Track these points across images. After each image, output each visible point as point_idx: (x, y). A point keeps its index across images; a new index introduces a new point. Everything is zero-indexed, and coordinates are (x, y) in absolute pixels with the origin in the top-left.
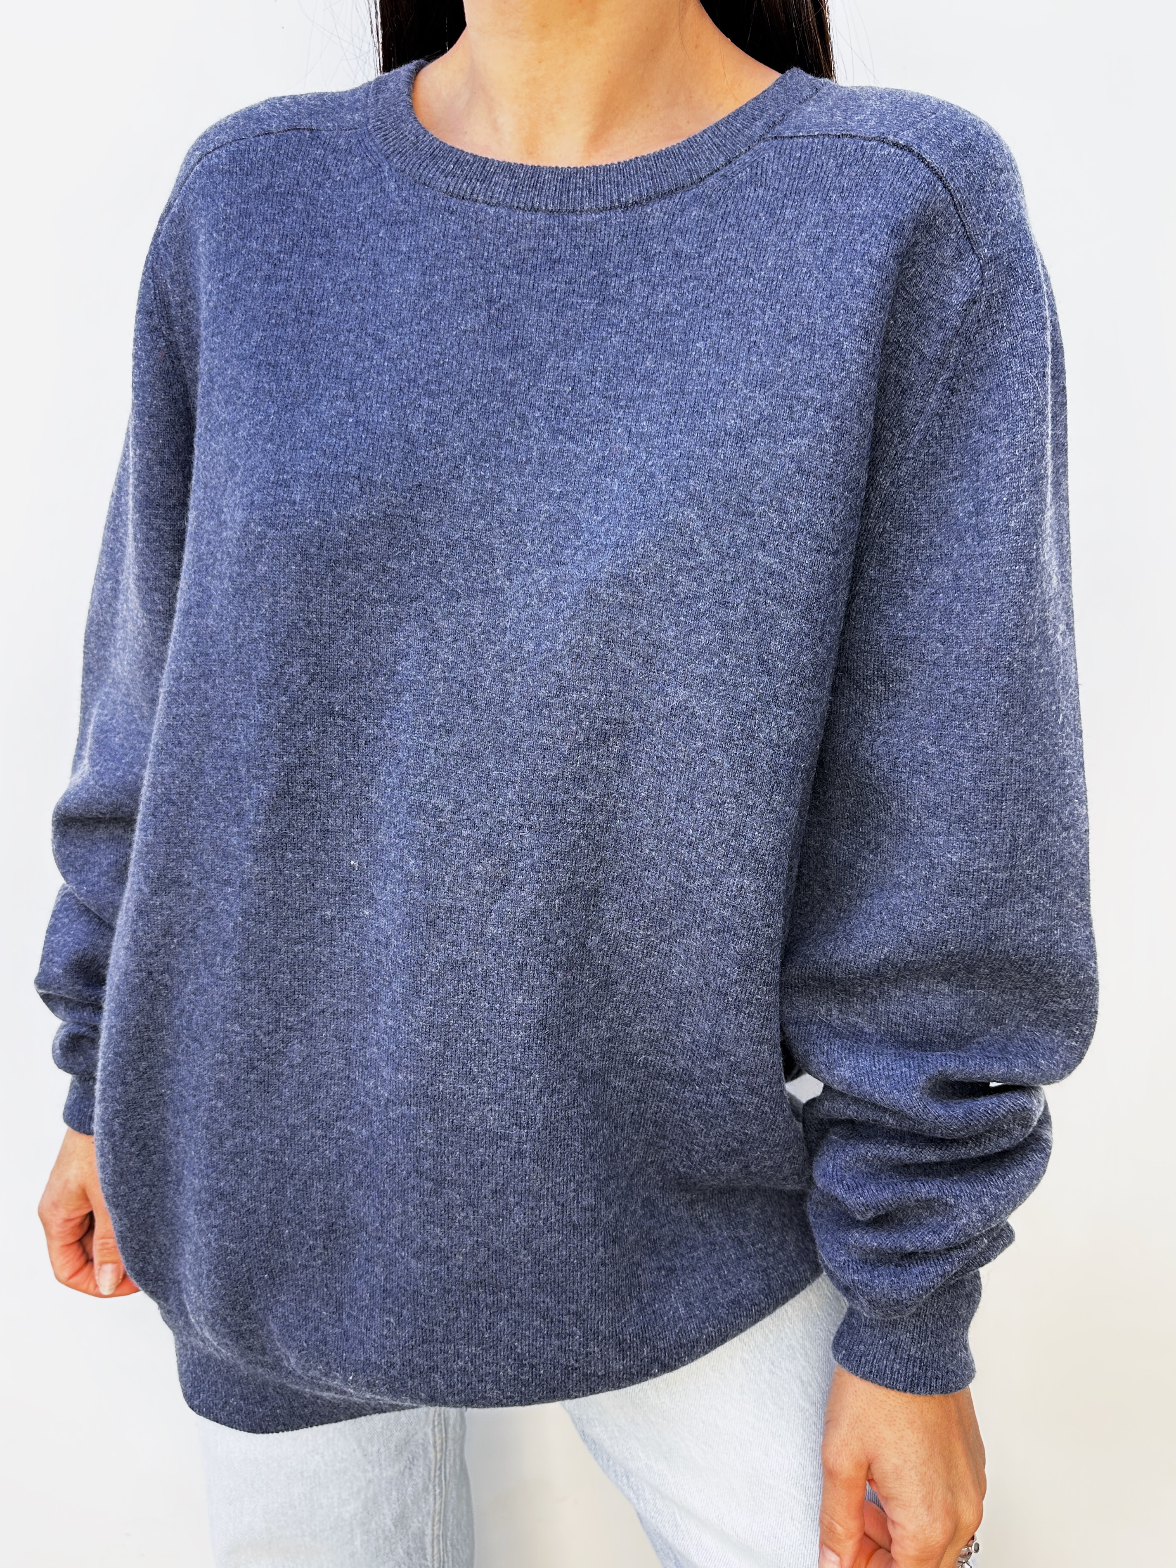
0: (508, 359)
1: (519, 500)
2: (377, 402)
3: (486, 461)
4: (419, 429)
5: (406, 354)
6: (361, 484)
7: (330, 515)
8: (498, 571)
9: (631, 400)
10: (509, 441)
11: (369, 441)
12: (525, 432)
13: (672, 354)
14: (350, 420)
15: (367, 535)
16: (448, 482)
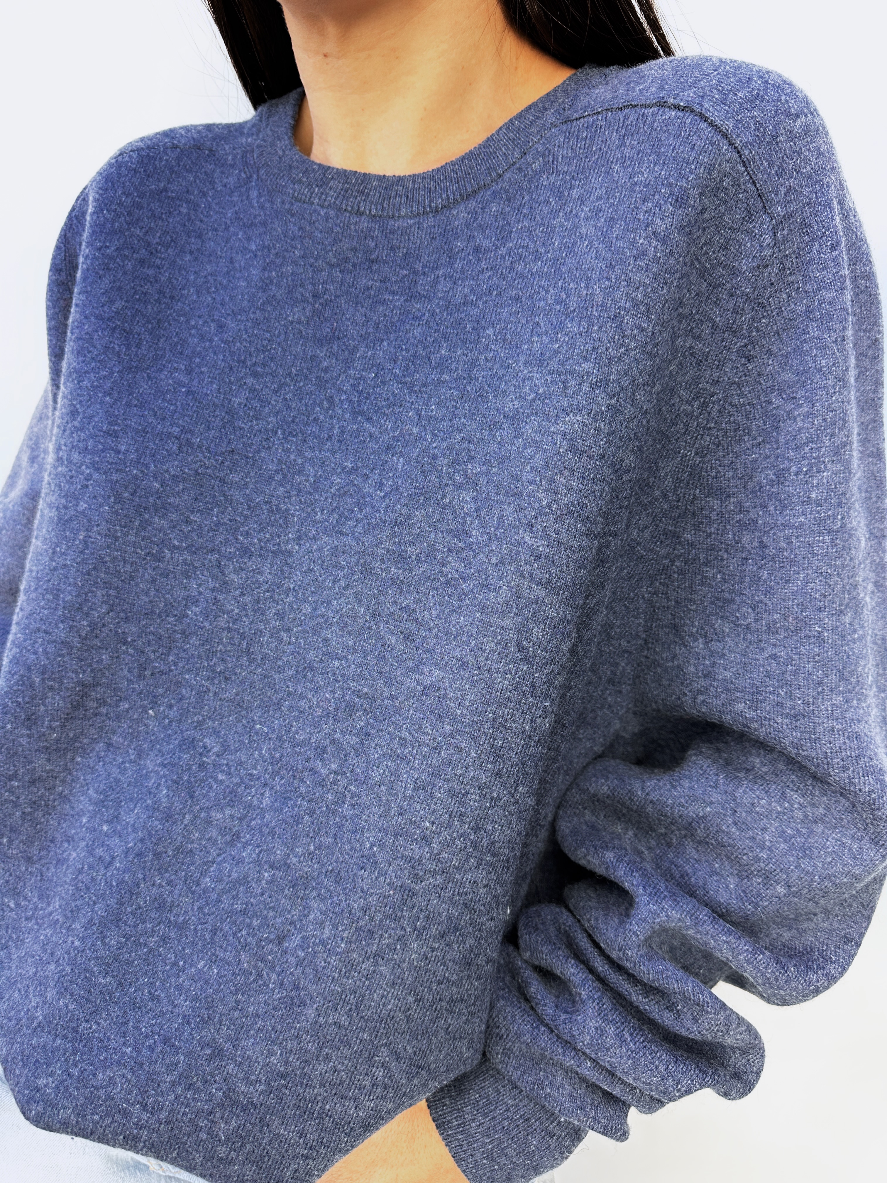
0: (325, 349)
1: (317, 472)
3: (294, 436)
8: (290, 535)
9: (425, 385)
11: (195, 409)
13: (464, 342)
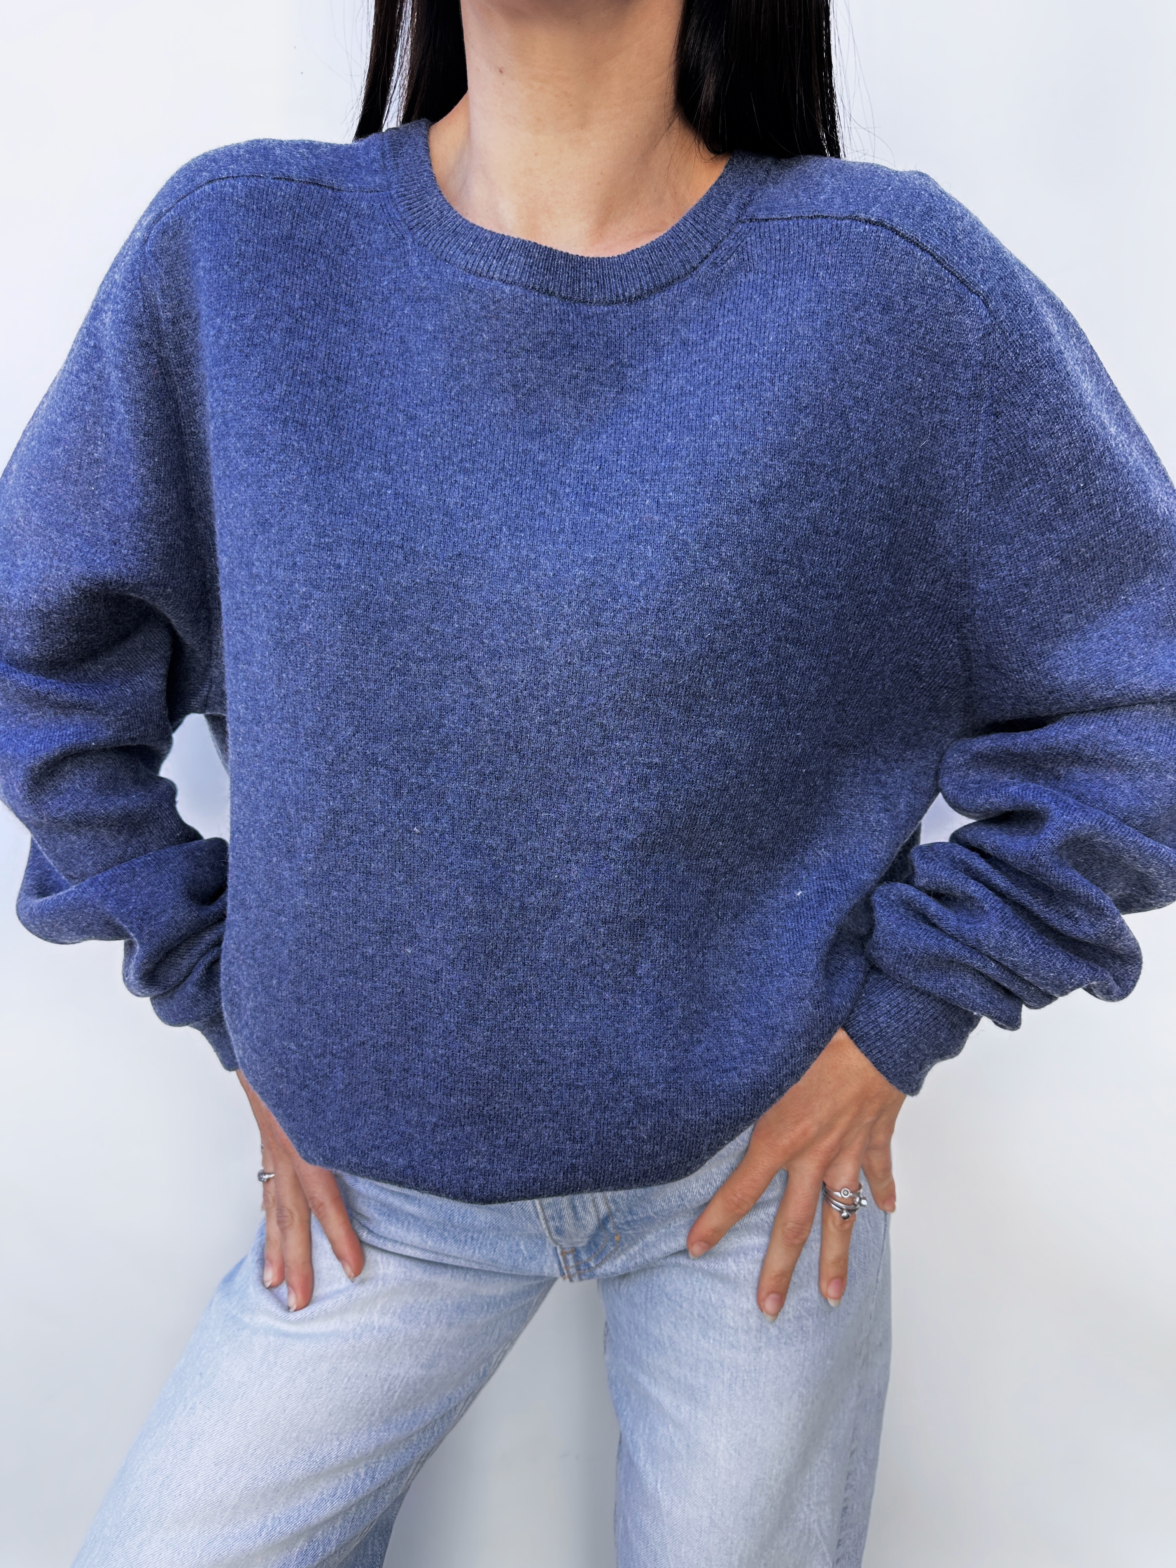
2: (414, 477)
4: (456, 503)
5: (439, 432)
6: (405, 553)
7: (376, 581)
10: (542, 514)
12: (557, 505)
14: (389, 492)
15: (412, 600)
16: (487, 551)
